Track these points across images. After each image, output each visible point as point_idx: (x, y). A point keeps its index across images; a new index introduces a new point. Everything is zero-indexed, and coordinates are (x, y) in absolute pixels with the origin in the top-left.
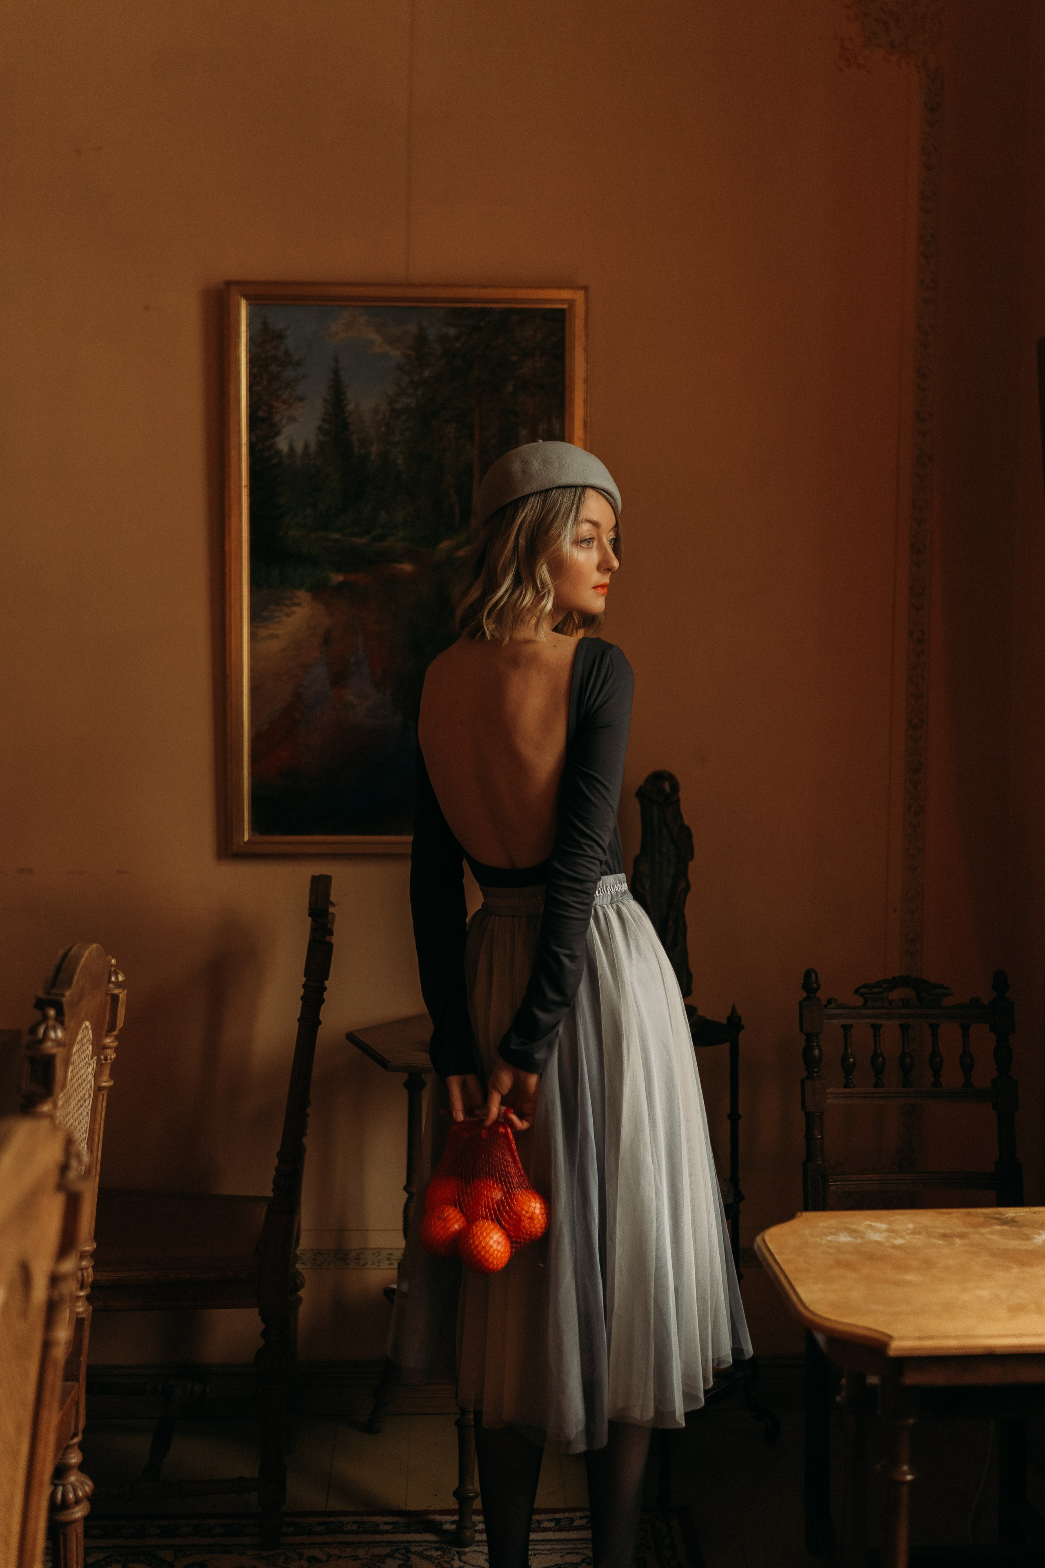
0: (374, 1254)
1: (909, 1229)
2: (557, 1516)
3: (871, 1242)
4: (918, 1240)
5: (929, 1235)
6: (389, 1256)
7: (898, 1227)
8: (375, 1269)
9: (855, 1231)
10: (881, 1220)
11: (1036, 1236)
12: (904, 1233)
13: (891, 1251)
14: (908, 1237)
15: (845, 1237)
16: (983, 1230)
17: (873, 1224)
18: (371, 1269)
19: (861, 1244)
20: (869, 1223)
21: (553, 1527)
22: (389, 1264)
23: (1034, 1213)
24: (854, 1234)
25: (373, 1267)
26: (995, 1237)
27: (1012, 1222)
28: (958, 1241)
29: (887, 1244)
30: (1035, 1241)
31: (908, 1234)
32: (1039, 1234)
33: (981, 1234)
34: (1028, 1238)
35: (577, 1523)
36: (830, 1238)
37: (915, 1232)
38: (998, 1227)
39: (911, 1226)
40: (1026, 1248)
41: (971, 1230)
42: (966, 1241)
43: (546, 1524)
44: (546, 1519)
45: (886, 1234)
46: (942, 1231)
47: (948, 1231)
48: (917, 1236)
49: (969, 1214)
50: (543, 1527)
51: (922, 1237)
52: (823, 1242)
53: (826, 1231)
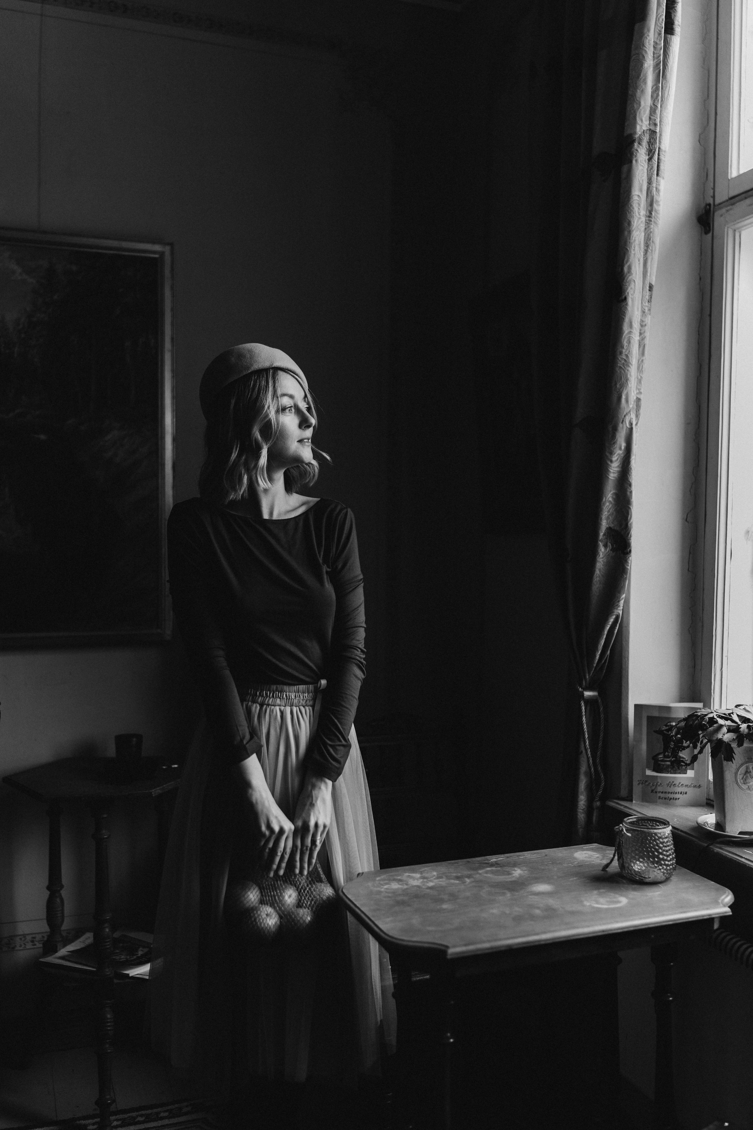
0: (21, 939)
1: (434, 876)
2: (170, 1107)
3: (413, 886)
4: (443, 882)
5: (448, 878)
6: (33, 939)
7: (426, 875)
8: (22, 950)
9: (400, 880)
10: (414, 871)
11: (513, 872)
12: (432, 879)
13: (428, 891)
14: (436, 880)
15: (395, 885)
16: (480, 872)
17: (410, 874)
18: (20, 950)
19: (407, 889)
20: (407, 874)
21: (168, 1116)
22: (33, 945)
23: (508, 857)
24: (400, 883)
25: (21, 948)
26: (489, 875)
27: (496, 864)
28: (468, 880)
29: (423, 887)
30: (514, 875)
31: (435, 879)
32: (515, 871)
33: (480, 874)
34: (509, 874)
35: (185, 1110)
36: (385, 887)
37: (439, 877)
38: (488, 869)
39: (435, 873)
40: (510, 880)
41: (472, 872)
42: (472, 879)
43: (162, 1115)
44: (162, 1111)
45: (422, 880)
46: (455, 875)
47: (459, 874)
48: (441, 880)
49: (468, 862)
50: (161, 1117)
51: (444, 880)
52: (382, 890)
53: (382, 882)
